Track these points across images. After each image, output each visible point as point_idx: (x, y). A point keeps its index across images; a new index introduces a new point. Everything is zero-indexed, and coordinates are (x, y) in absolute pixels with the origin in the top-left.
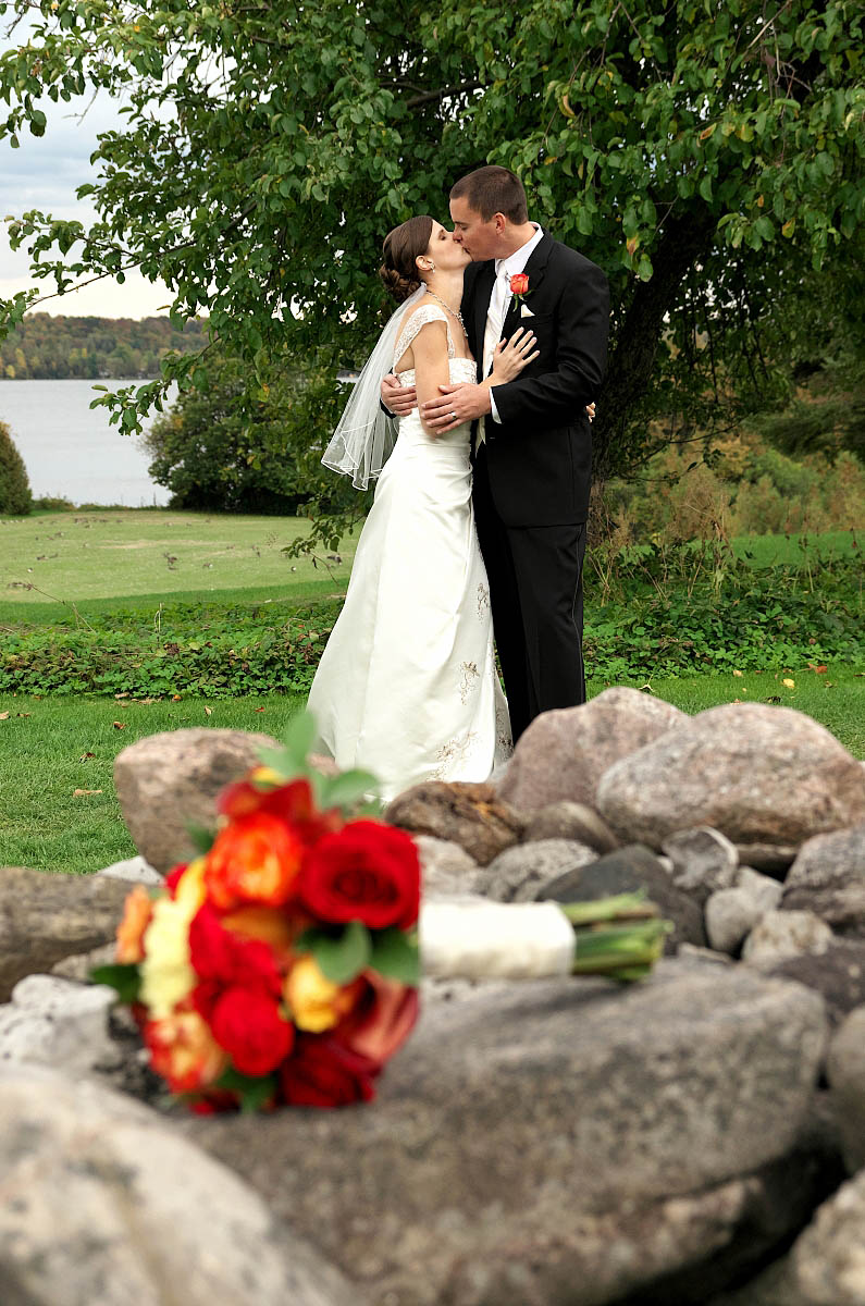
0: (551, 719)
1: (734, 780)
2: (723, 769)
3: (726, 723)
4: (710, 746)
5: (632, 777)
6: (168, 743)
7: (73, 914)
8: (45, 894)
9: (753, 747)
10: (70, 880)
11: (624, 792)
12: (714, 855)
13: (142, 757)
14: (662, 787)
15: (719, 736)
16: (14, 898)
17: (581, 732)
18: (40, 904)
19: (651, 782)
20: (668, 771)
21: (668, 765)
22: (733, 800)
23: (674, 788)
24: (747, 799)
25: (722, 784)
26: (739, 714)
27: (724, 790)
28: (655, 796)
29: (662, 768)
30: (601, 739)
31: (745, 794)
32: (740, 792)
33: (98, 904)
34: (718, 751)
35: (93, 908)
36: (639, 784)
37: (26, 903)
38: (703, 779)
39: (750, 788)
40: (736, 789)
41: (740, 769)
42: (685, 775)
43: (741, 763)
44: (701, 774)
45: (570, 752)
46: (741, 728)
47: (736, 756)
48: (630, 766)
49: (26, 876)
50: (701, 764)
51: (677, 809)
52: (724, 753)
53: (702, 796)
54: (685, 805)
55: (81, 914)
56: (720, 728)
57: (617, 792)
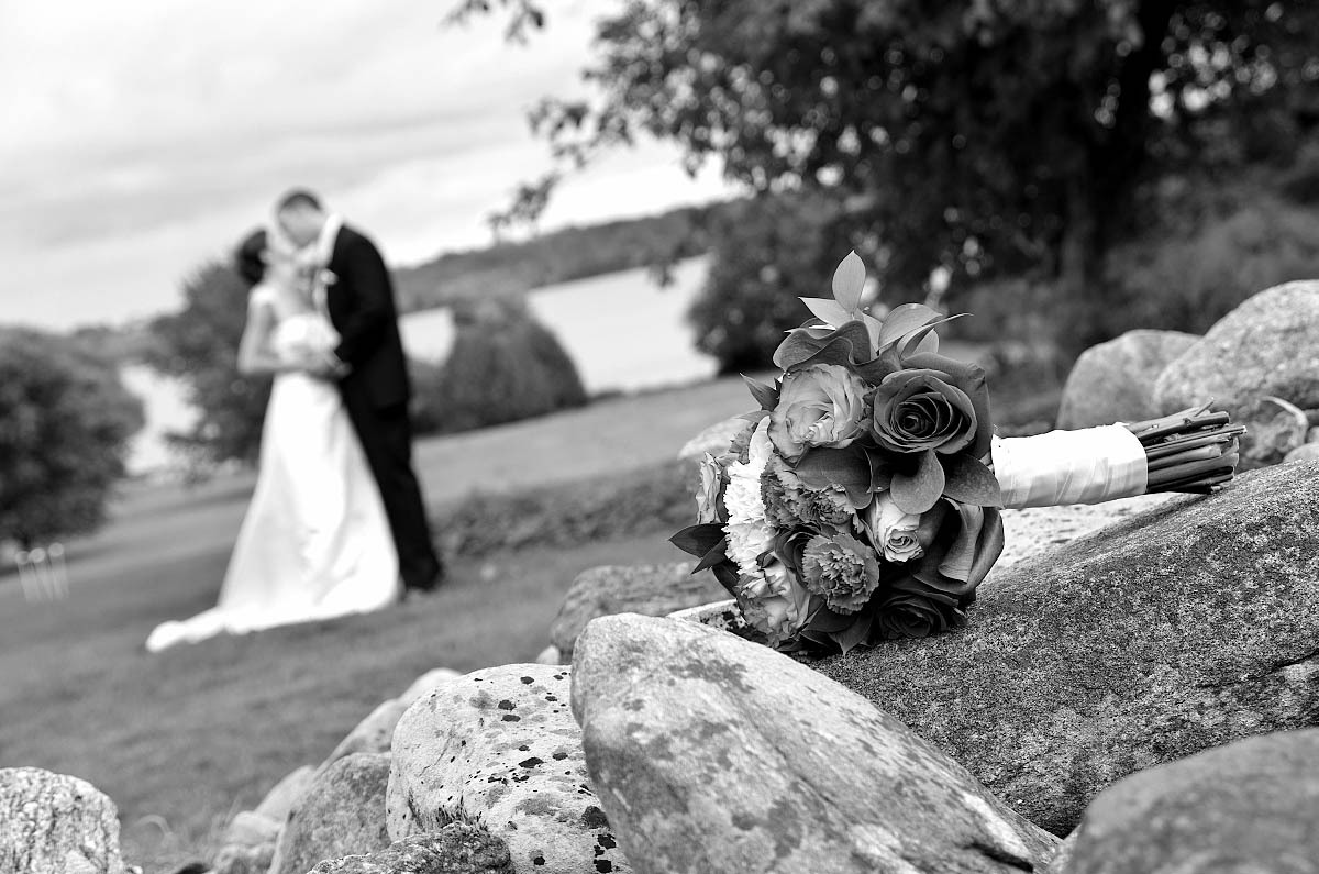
0: (1095, 355)
1: (1291, 355)
2: (1277, 347)
3: (1272, 304)
4: (1260, 328)
5: (1184, 376)
6: (725, 429)
7: (664, 599)
8: (633, 586)
9: (1305, 319)
10: (656, 571)
11: (1179, 392)
12: (1282, 421)
13: (703, 447)
14: (1218, 378)
15: (1266, 317)
16: (607, 593)
17: (1127, 360)
18: (629, 596)
19: (1205, 376)
20: (1221, 362)
21: (1220, 357)
22: (1292, 375)
23: (1229, 377)
24: (1308, 371)
25: (1279, 362)
26: (1285, 293)
27: (1282, 367)
28: (1211, 389)
29: (1214, 360)
30: (1148, 364)
31: (1304, 366)
32: (1298, 366)
33: (685, 587)
34: (1269, 330)
35: (681, 591)
36: (1193, 380)
37: (618, 597)
38: (1258, 361)
39: (1309, 361)
40: (1293, 363)
41: (1295, 344)
42: (1239, 363)
43: (1293, 337)
44: (1255, 357)
45: (1120, 381)
46: (1289, 305)
47: (1288, 331)
48: (1181, 366)
49: (614, 573)
50: (1254, 348)
51: (1236, 396)
52: (1276, 332)
53: (1261, 378)
54: (1243, 390)
55: (671, 597)
56: (1267, 309)
57: (1172, 392)
